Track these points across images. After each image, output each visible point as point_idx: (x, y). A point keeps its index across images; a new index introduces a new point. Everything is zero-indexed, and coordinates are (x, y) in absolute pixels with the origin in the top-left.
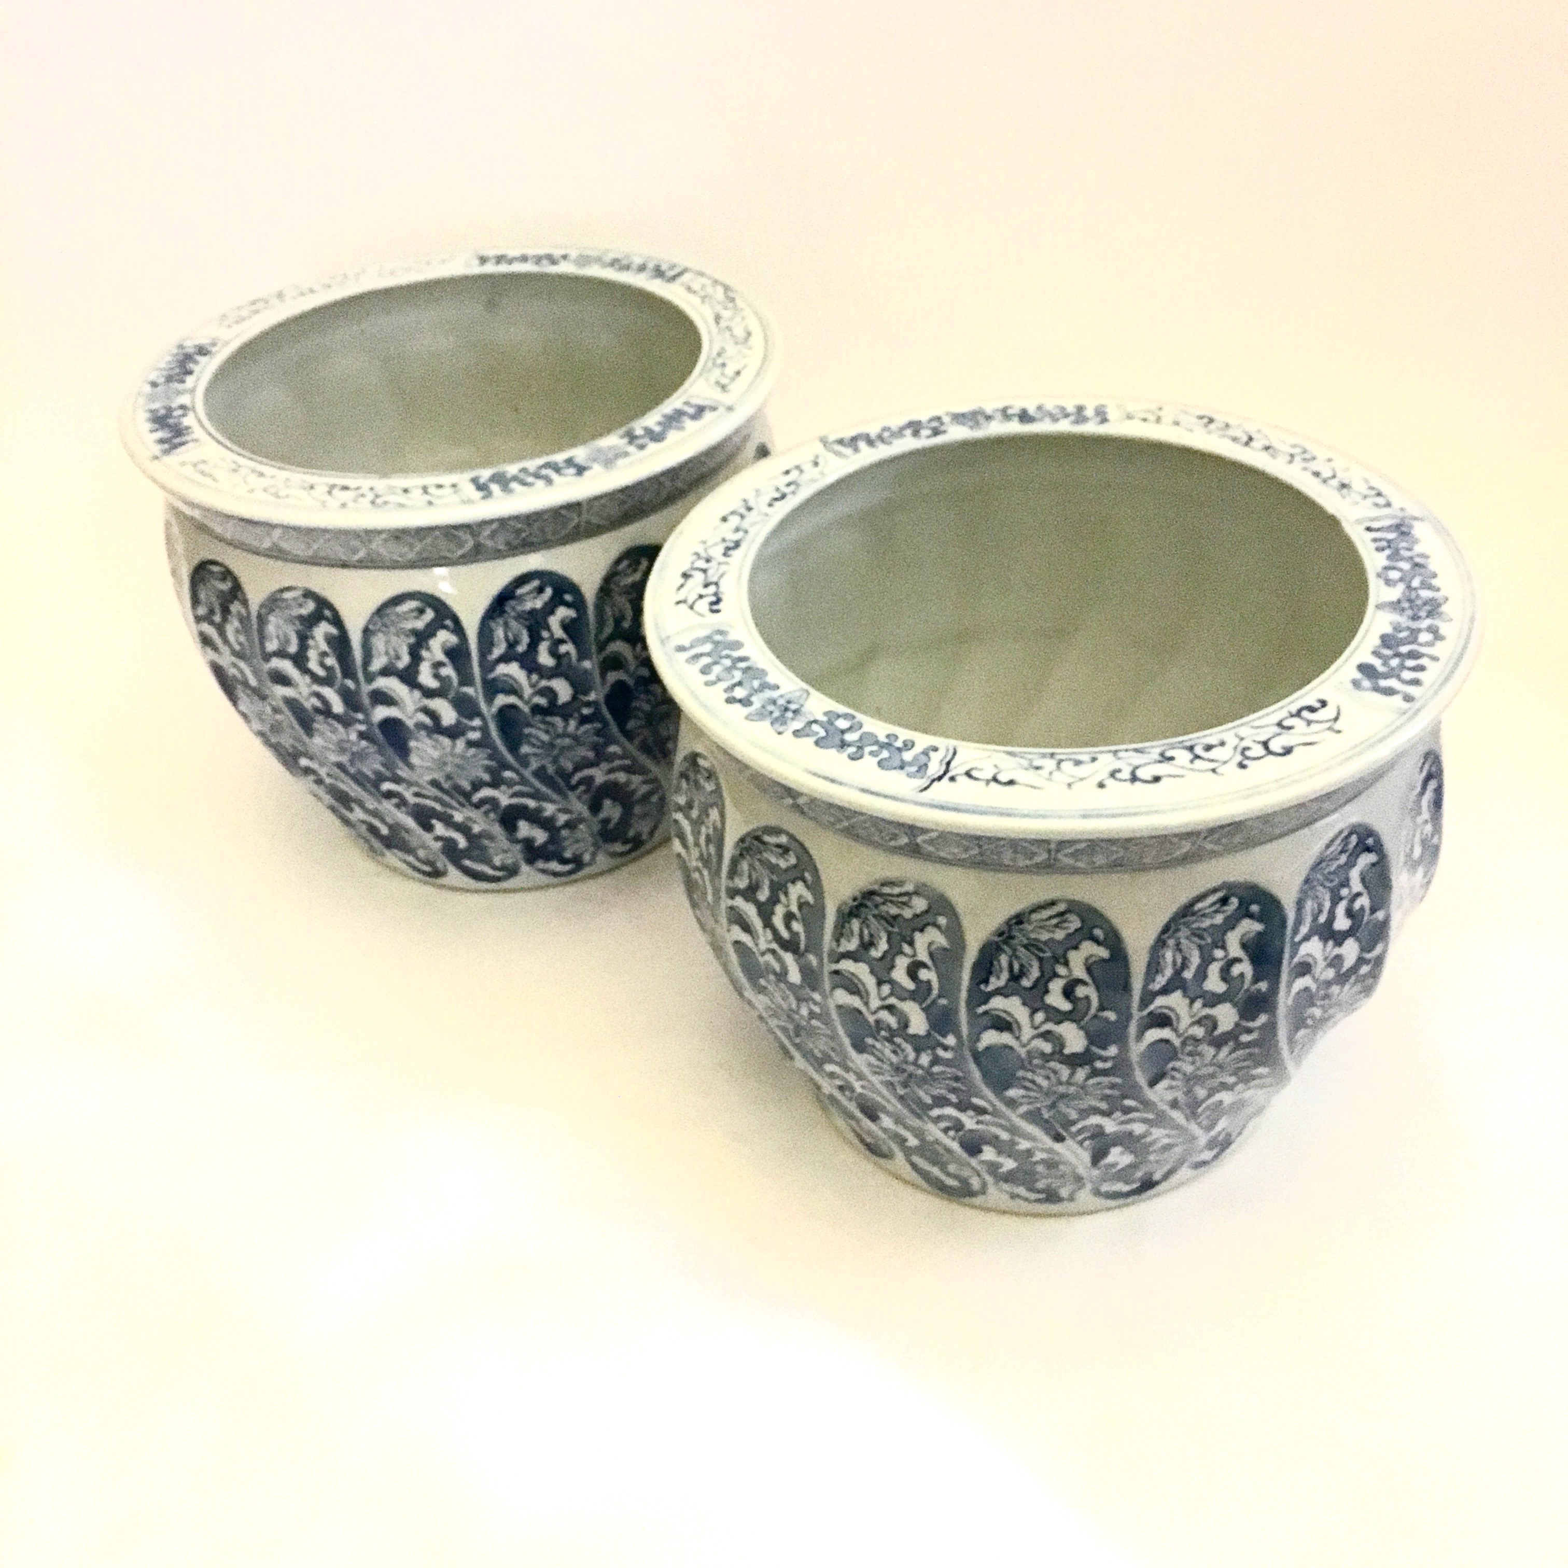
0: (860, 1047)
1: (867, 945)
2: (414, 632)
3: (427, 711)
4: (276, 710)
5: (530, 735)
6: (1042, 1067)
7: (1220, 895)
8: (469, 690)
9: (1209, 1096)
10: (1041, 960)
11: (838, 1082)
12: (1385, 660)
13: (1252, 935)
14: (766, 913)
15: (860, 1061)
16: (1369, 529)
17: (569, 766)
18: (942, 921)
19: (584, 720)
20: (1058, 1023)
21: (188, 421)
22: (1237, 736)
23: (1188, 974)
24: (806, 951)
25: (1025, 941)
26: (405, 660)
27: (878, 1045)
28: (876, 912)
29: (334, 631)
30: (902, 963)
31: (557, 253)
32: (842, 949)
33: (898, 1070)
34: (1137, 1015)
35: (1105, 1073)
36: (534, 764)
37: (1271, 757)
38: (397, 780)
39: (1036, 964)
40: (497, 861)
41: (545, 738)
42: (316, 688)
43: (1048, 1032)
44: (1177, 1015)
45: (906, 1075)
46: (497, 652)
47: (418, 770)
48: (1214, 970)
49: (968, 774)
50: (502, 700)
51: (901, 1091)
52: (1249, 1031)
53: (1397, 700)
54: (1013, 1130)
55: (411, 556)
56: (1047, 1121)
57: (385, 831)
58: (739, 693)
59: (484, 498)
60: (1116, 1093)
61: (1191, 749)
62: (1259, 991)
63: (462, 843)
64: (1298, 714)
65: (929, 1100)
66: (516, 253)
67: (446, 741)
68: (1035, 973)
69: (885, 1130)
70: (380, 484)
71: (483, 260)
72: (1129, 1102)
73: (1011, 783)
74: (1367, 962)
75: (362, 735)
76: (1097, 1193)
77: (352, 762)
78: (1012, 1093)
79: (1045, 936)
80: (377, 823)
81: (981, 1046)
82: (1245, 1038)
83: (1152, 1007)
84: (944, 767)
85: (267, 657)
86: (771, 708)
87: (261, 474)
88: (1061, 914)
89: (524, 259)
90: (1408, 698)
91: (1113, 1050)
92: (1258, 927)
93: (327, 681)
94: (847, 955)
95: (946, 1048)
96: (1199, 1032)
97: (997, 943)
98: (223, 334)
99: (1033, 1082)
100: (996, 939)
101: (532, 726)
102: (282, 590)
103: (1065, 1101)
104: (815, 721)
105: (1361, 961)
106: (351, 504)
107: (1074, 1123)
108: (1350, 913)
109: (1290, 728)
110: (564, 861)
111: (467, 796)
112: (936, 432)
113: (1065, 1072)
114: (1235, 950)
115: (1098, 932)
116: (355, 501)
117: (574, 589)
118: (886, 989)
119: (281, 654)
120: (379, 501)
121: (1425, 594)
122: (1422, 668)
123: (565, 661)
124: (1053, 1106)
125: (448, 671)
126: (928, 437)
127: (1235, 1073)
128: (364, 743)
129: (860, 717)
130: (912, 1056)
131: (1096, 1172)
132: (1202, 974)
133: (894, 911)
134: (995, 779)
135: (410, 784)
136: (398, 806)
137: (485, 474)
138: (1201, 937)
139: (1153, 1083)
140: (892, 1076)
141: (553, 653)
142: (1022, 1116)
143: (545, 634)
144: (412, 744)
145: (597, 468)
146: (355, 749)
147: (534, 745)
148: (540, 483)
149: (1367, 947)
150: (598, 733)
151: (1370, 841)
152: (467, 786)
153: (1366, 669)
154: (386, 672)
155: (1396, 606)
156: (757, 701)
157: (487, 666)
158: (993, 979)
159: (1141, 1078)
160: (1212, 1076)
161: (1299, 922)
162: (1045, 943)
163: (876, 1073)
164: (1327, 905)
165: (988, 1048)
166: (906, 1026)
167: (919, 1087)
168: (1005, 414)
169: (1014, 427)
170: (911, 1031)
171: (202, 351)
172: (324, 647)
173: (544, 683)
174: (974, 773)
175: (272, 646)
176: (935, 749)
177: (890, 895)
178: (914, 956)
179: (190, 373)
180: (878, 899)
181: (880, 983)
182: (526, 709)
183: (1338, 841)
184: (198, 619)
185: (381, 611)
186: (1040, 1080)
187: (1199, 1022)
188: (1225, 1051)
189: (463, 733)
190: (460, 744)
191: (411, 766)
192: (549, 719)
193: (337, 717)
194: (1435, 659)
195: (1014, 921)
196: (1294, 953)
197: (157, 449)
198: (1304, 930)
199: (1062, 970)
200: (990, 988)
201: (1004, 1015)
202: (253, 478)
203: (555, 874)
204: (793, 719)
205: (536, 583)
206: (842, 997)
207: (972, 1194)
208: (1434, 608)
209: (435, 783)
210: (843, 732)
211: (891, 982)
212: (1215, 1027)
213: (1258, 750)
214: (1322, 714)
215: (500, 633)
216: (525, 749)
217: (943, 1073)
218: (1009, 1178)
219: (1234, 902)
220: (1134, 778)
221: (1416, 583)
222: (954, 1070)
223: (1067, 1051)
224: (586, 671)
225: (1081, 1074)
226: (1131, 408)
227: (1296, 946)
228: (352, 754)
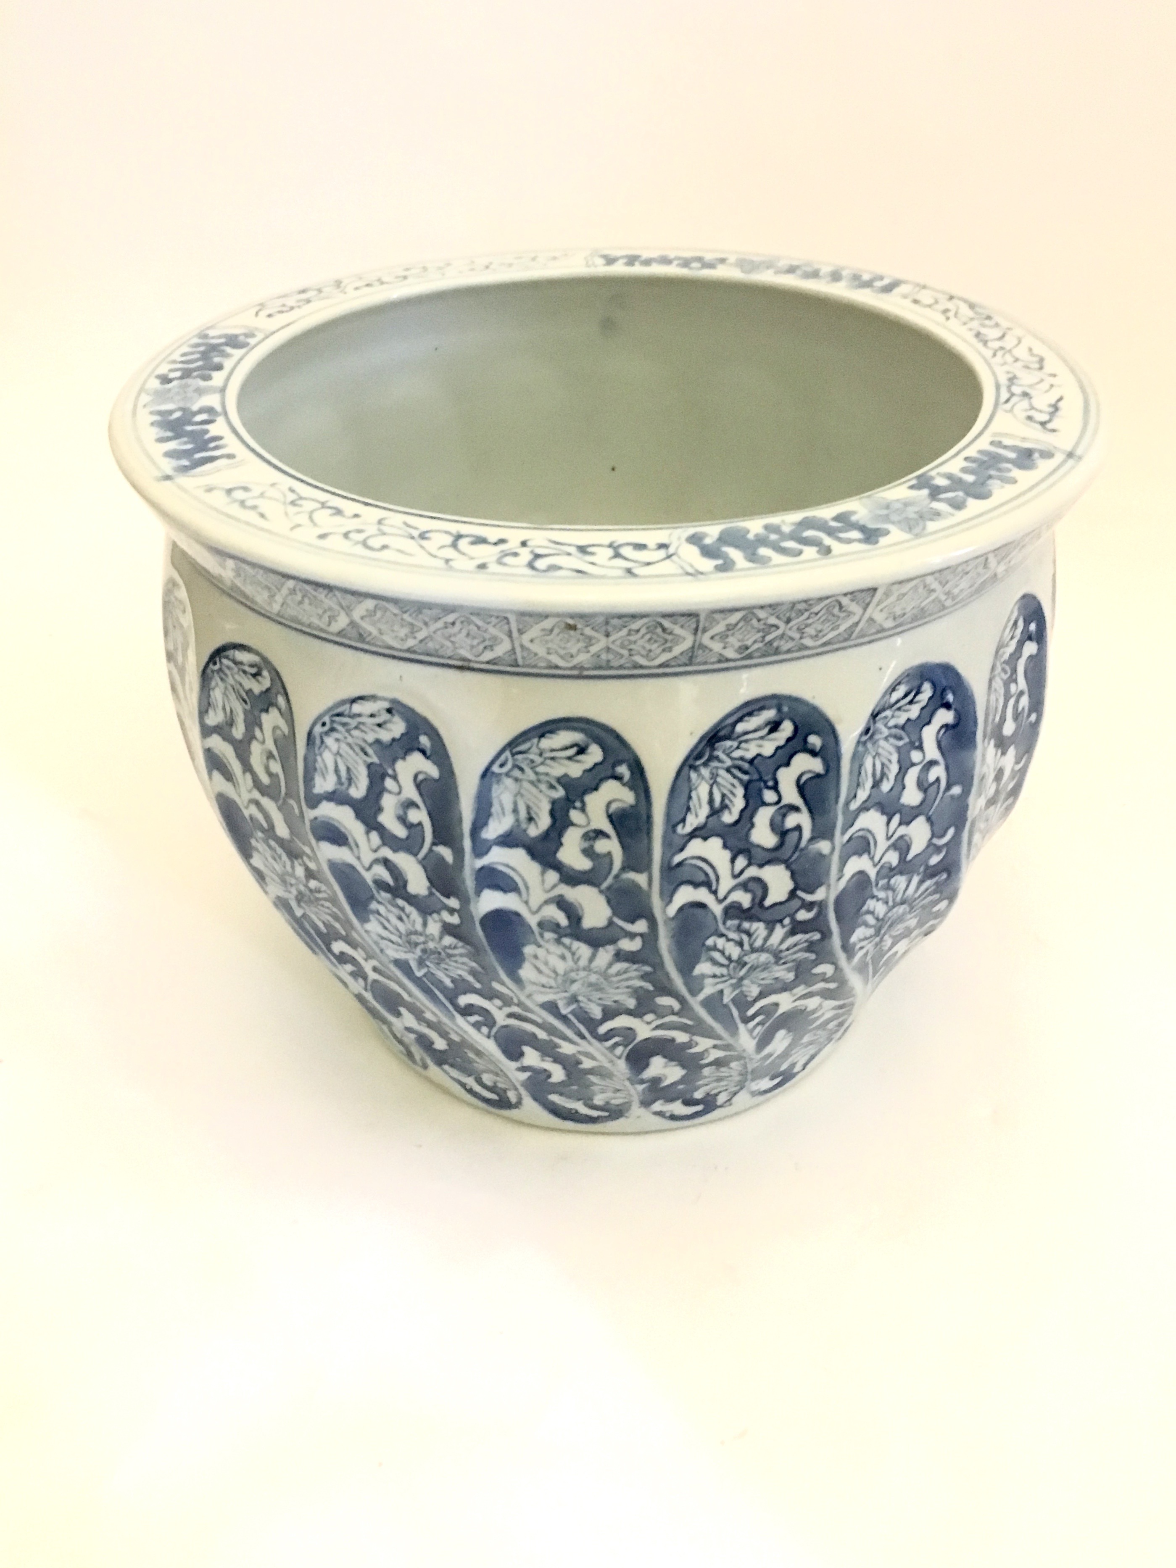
2: (564, 781)
3: (562, 903)
4: (313, 875)
5: (715, 948)
8: (641, 879)
17: (755, 991)
19: (797, 928)
21: (217, 428)
26: (544, 822)
29: (433, 771)
36: (709, 989)
38: (490, 995)
40: (598, 1100)
41: (734, 952)
42: (386, 852)
46: (693, 822)
47: (530, 988)
50: (685, 895)
55: (583, 658)
57: (440, 1044)
59: (719, 569)
63: (559, 1076)
66: (654, 254)
67: (583, 950)
70: (539, 538)
71: (610, 261)
75: (448, 929)
77: (421, 963)
80: (433, 1035)
85: (314, 801)
87: (338, 512)
89: (665, 261)
93: (410, 845)
98: (263, 323)
101: (722, 935)
102: (353, 701)
106: (493, 567)
110: (688, 1103)
111: (592, 1024)
116: (500, 562)
117: (829, 730)
119: (337, 797)
120: (541, 564)
123: (793, 837)
125: (610, 846)
128: (448, 940)
135: (507, 1002)
136: (477, 1026)
137: (712, 531)
141: (777, 827)
143: (769, 796)
144: (528, 950)
145: (896, 534)
146: (431, 945)
147: (715, 963)
148: (810, 552)
150: (811, 947)
152: (596, 1012)
154: (508, 840)
157: (674, 844)
171: (234, 342)
172: (411, 792)
173: (753, 871)
175: (324, 784)
179: (219, 367)
182: (717, 909)
184: (206, 731)
185: (516, 744)
189: (613, 941)
190: (605, 955)
191: (518, 981)
192: (746, 925)
193: (412, 900)
197: (168, 466)
202: (323, 516)
203: (673, 1117)
205: (770, 714)
209: (551, 1007)
215: (702, 791)
216: (703, 968)
224: (821, 856)
228: (424, 951)
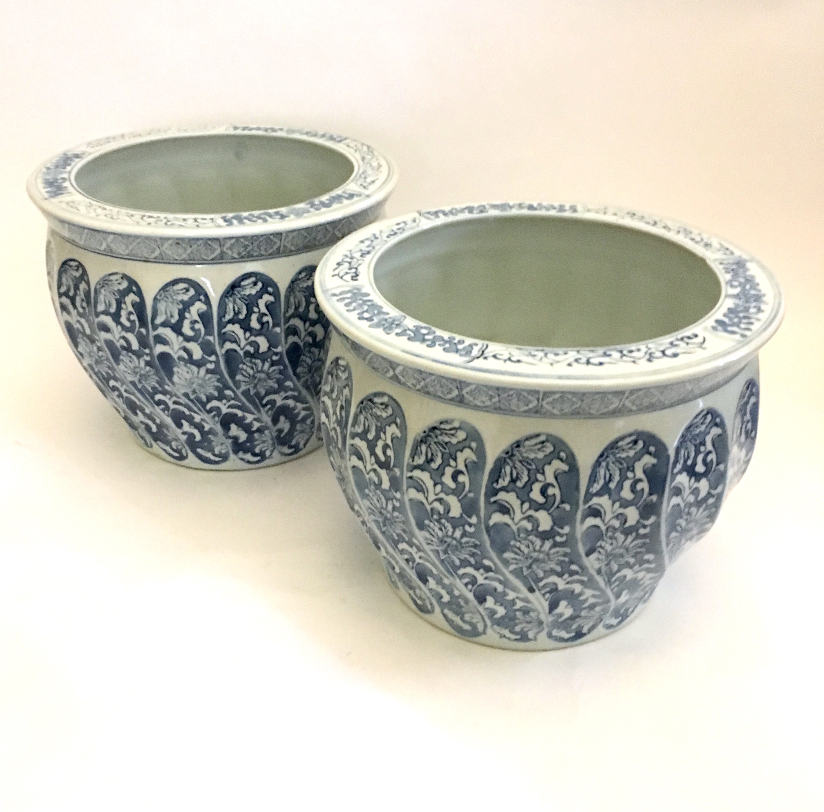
0: (421, 526)
1: (429, 461)
2: (182, 302)
3: (185, 350)
4: (99, 349)
5: (242, 369)
6: (525, 539)
7: (633, 438)
8: (211, 338)
9: (619, 571)
10: (529, 470)
11: (406, 557)
12: (730, 319)
13: (650, 466)
14: (372, 447)
15: (420, 536)
16: (721, 264)
17: (263, 392)
18: (474, 445)
19: (273, 364)
20: (536, 510)
21: (66, 184)
22: (647, 347)
23: (612, 485)
24: (394, 466)
25: (521, 458)
26: (176, 317)
27: (432, 525)
28: (436, 440)
29: (137, 299)
30: (449, 471)
31: (277, 127)
32: (415, 463)
33: (442, 541)
34: (582, 507)
35: (562, 545)
36: (243, 387)
37: (666, 359)
38: (165, 393)
39: (526, 473)
40: (217, 451)
41: (251, 372)
42: (124, 334)
43: (531, 516)
44: (605, 511)
45: (446, 545)
46: (228, 317)
47: (177, 386)
48: (627, 484)
49: (495, 356)
50: (228, 345)
51: (443, 557)
52: (645, 527)
53: (737, 337)
54: (505, 583)
55: (184, 256)
56: (525, 577)
57: (154, 429)
58: (366, 315)
59: (228, 225)
60: (567, 559)
61: (621, 352)
62: (652, 500)
63: (198, 437)
64: (682, 339)
65: (457, 562)
66: (254, 126)
67: (194, 369)
68: (525, 479)
69: (430, 590)
70: (170, 216)
71: (236, 128)
72: (574, 567)
73: (519, 361)
74: (712, 496)
75: (147, 363)
76: (550, 636)
77: (140, 381)
78: (508, 555)
79: (532, 456)
80: (150, 423)
81: (491, 523)
82: (642, 531)
83: (590, 503)
84: (481, 353)
85: (97, 315)
86: (384, 322)
87: (105, 209)
88: (543, 442)
89: (258, 129)
90: (743, 336)
91: (566, 530)
92: (654, 461)
93: (130, 330)
94: (418, 467)
95: (470, 525)
96: (616, 523)
97: (505, 458)
98: (90, 150)
99: (519, 549)
100: (504, 455)
101: (244, 364)
102: (110, 275)
103: (538, 563)
104: (409, 330)
105: (709, 495)
106: (153, 224)
107: (541, 580)
108: (704, 461)
109: (676, 345)
110: (254, 455)
111: (204, 405)
112: (481, 212)
113: (538, 542)
114: (640, 474)
115: (563, 455)
116: (156, 222)
117: (275, 286)
118: (439, 488)
119: (106, 313)
120: (169, 223)
121: (753, 292)
122: (752, 323)
123: (266, 325)
124: (530, 567)
125: (199, 326)
126: (477, 213)
127: (635, 556)
128: (148, 368)
129: (433, 329)
130: (451, 530)
131: (551, 619)
132: (620, 486)
133: (447, 439)
134: (509, 359)
135: (171, 395)
136: (163, 410)
137: (230, 215)
138: (621, 464)
139: (588, 554)
140: (437, 546)
141: (259, 321)
142: (511, 572)
143: (256, 309)
144: (175, 369)
145: (292, 216)
146: (143, 372)
147: (243, 375)
148: (260, 221)
149: (713, 486)
150: (281, 372)
151: (718, 420)
152: (204, 399)
153: (719, 322)
154: (164, 324)
155: (736, 296)
156: (376, 320)
157: (222, 325)
158: (500, 481)
159: (582, 550)
160: (622, 556)
161: (676, 462)
162: (532, 460)
163: (429, 544)
164: (692, 454)
165: (495, 524)
166: (449, 512)
167: (453, 553)
168: (520, 206)
169: (525, 212)
170: (451, 514)
171: (77, 156)
172: (131, 309)
173: (253, 338)
174: (498, 356)
175: (101, 308)
176: (476, 345)
177: (444, 429)
178: (456, 467)
179: (70, 165)
180: (438, 432)
181: (435, 485)
182: (241, 353)
183: (701, 416)
184: (60, 295)
185: (164, 288)
186: (523, 548)
187: (617, 517)
188: (630, 538)
189: (204, 365)
190: (203, 371)
191: (173, 383)
192: (253, 360)
193: (134, 352)
194: (758, 320)
195: (515, 445)
196: (673, 480)
197: (47, 195)
198: (679, 466)
199: (540, 477)
200: (499, 486)
201: (506, 504)
202: (99, 211)
203: (249, 462)
204: (396, 328)
205: (253, 279)
206: (413, 494)
207: (478, 634)
208: (758, 298)
209: (186, 395)
210: (424, 335)
211: (442, 484)
212: (626, 521)
213: (659, 354)
214: (695, 340)
215: (230, 306)
216: (239, 377)
217: (468, 542)
218: (499, 622)
219: (640, 444)
220: (588, 362)
221: (748, 287)
222: (473, 540)
223: (541, 529)
224: (277, 334)
225: (548, 544)
226: (590, 207)
227: (674, 476)
228: (140, 376)
